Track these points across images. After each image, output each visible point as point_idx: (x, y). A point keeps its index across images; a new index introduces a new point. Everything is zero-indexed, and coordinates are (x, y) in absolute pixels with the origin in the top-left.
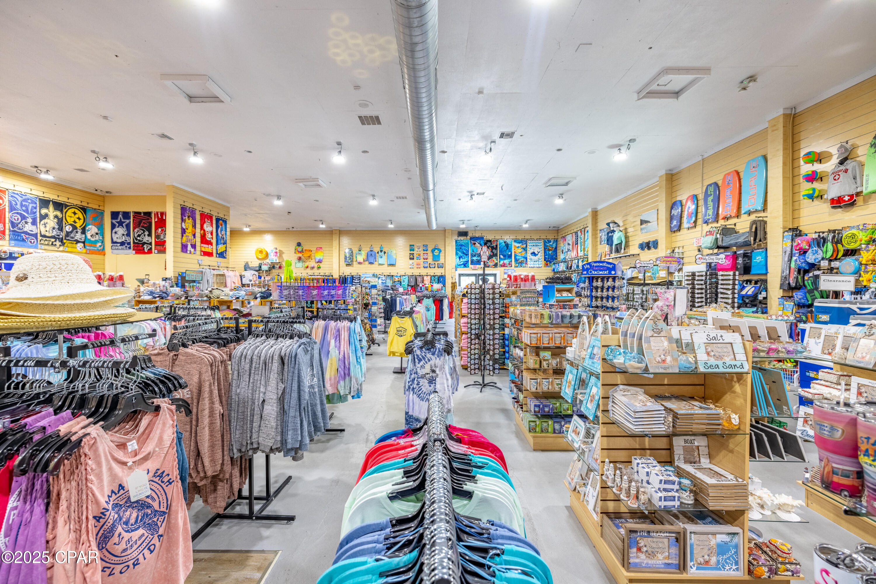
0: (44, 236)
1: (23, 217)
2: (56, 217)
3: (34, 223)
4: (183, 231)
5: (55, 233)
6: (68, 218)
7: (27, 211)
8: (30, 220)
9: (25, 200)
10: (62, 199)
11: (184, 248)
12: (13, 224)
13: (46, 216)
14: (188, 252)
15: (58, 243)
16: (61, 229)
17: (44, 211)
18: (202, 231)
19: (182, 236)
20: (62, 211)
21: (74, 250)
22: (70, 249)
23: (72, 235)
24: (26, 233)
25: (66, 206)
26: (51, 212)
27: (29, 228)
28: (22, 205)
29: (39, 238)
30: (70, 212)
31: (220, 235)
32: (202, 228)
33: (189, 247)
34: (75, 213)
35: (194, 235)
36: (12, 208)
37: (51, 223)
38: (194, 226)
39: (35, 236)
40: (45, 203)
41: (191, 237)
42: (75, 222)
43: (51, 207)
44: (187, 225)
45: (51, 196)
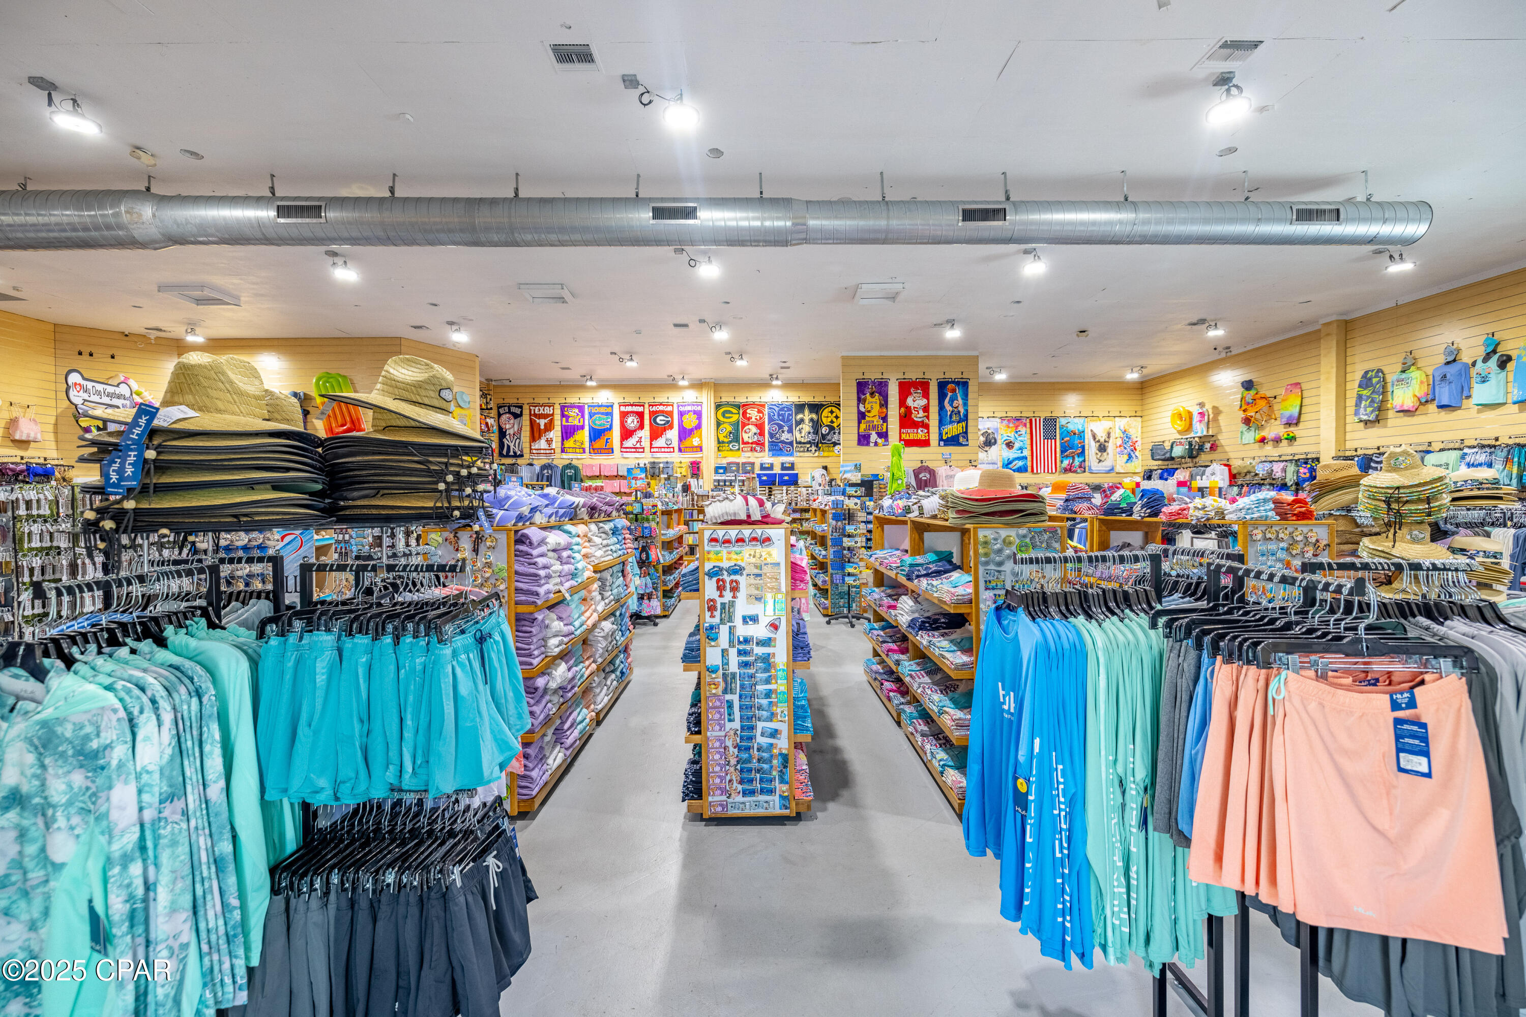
0: (800, 443)
1: (781, 427)
2: (812, 420)
3: (790, 431)
4: (862, 416)
5: (811, 437)
6: (824, 420)
7: (783, 420)
8: (786, 428)
9: (782, 409)
10: (819, 399)
11: (863, 440)
12: (771, 435)
13: (802, 421)
14: (872, 445)
15: (813, 448)
16: (816, 432)
17: (800, 416)
18: (903, 409)
19: (859, 423)
20: (817, 413)
21: (831, 454)
22: (826, 454)
23: (829, 437)
24: (783, 442)
25: (822, 405)
26: (807, 416)
27: (785, 436)
28: (779, 415)
29: (795, 445)
30: (826, 413)
31: (949, 408)
32: (902, 402)
33: (874, 437)
34: (832, 412)
35: (885, 419)
36: (771, 420)
37: (807, 427)
38: (884, 404)
39: (791, 443)
40: (800, 408)
41: (877, 421)
42: (832, 422)
43: (807, 411)
44: (868, 406)
45: (806, 398)
